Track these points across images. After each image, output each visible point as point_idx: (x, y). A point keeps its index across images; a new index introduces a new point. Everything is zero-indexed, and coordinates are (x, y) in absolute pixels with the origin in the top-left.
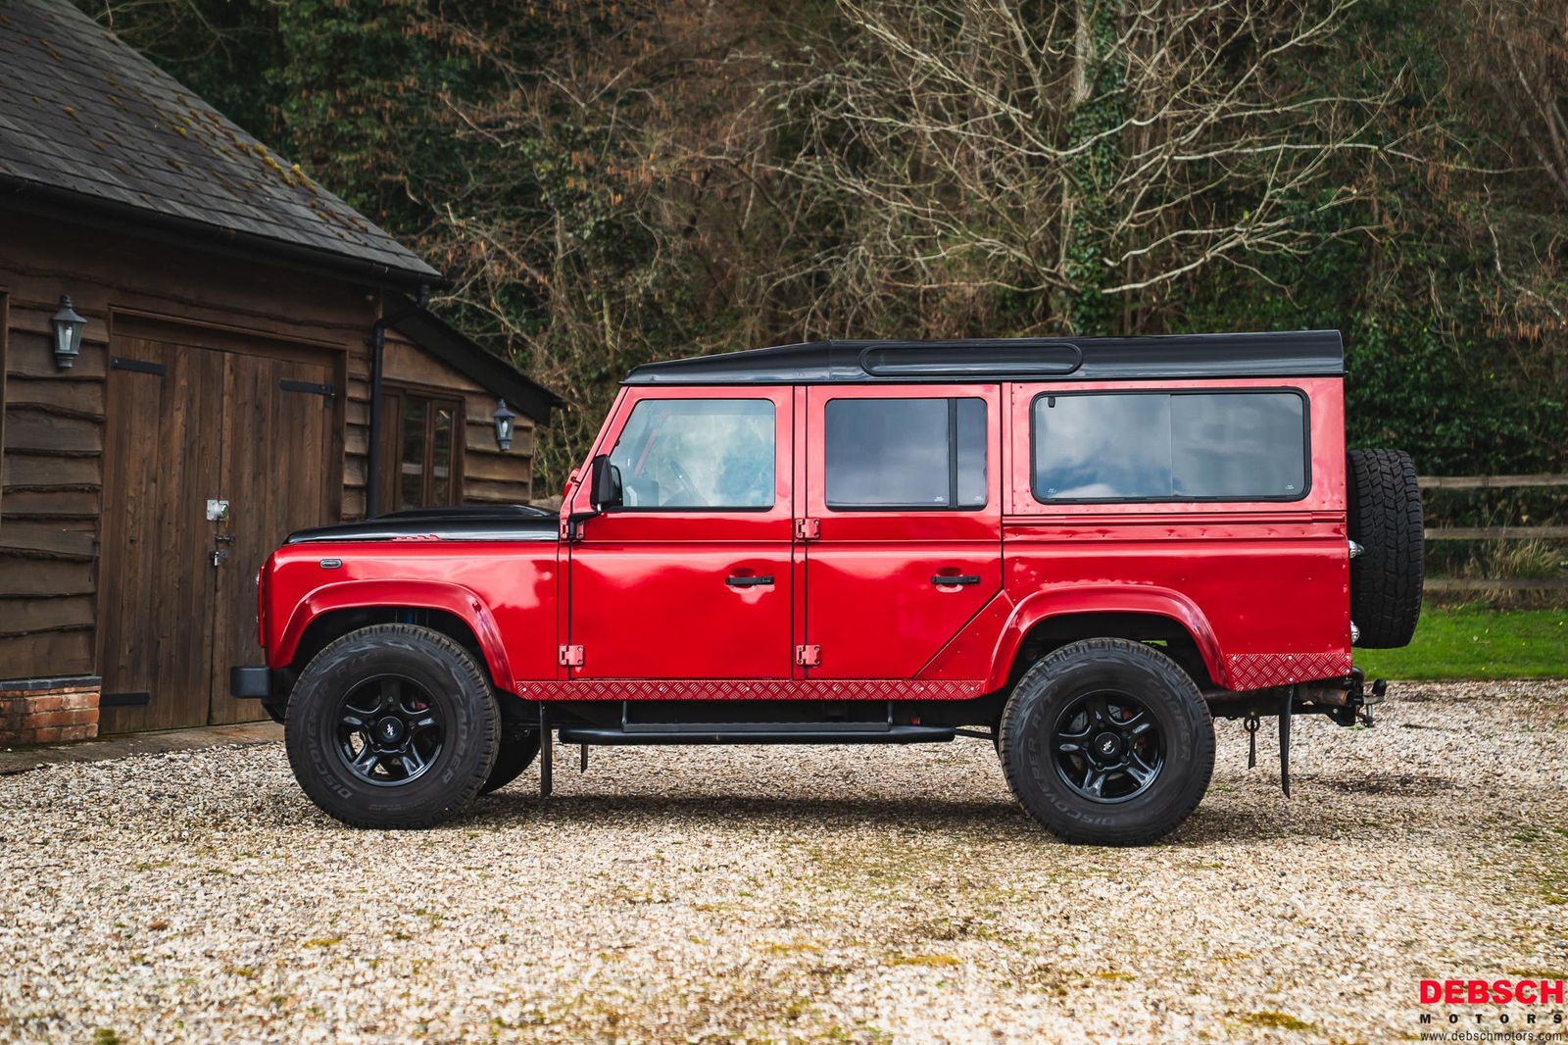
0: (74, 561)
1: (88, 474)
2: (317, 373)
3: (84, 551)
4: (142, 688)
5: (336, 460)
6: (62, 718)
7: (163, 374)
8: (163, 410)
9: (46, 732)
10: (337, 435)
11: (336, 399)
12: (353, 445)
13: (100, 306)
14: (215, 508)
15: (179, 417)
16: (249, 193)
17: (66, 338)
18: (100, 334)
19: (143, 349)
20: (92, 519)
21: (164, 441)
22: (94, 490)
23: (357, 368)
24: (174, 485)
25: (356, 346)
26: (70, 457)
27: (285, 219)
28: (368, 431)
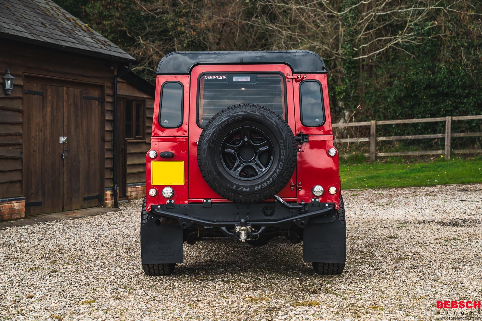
0: (15, 159)
1: (18, 129)
2: (95, 93)
3: (18, 155)
4: (40, 200)
5: (103, 122)
6: (12, 211)
7: (42, 95)
8: (43, 108)
9: (7, 216)
10: (103, 114)
11: (102, 102)
12: (108, 117)
13: (20, 73)
14: (62, 139)
15: (49, 109)
16: (70, 33)
17: (8, 84)
18: (20, 82)
19: (36, 87)
20: (20, 144)
21: (44, 117)
22: (20, 135)
23: (109, 91)
24: (48, 132)
25: (108, 84)
26: (11, 124)
27: (82, 42)
28: (113, 112)
